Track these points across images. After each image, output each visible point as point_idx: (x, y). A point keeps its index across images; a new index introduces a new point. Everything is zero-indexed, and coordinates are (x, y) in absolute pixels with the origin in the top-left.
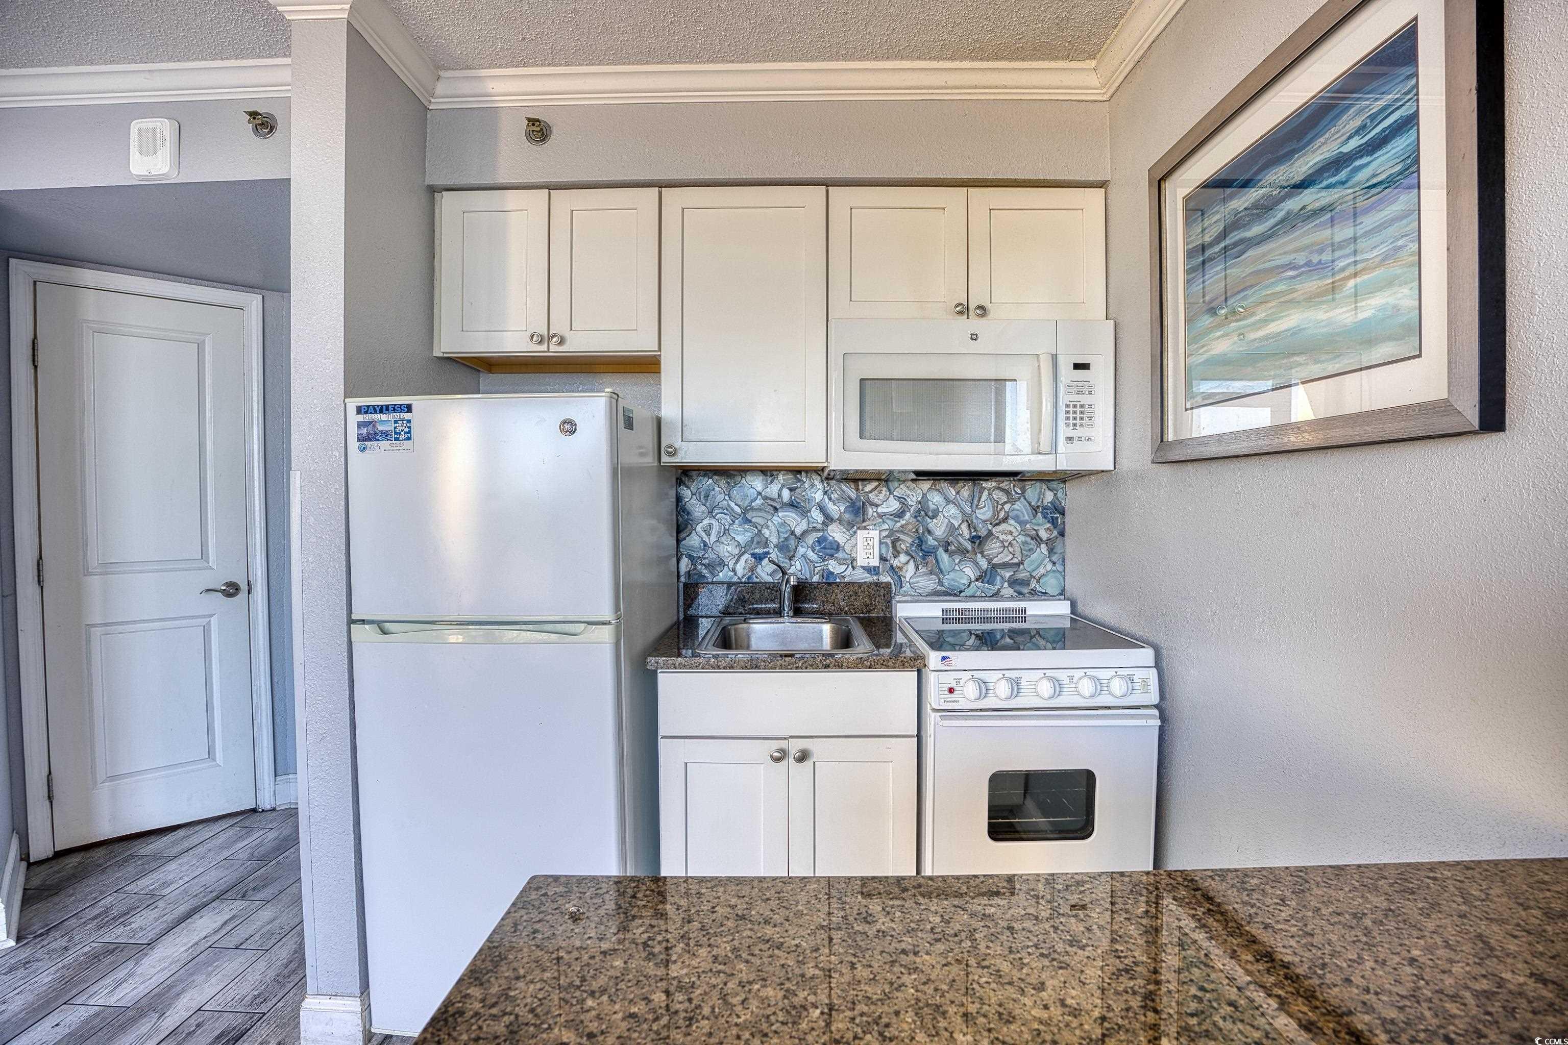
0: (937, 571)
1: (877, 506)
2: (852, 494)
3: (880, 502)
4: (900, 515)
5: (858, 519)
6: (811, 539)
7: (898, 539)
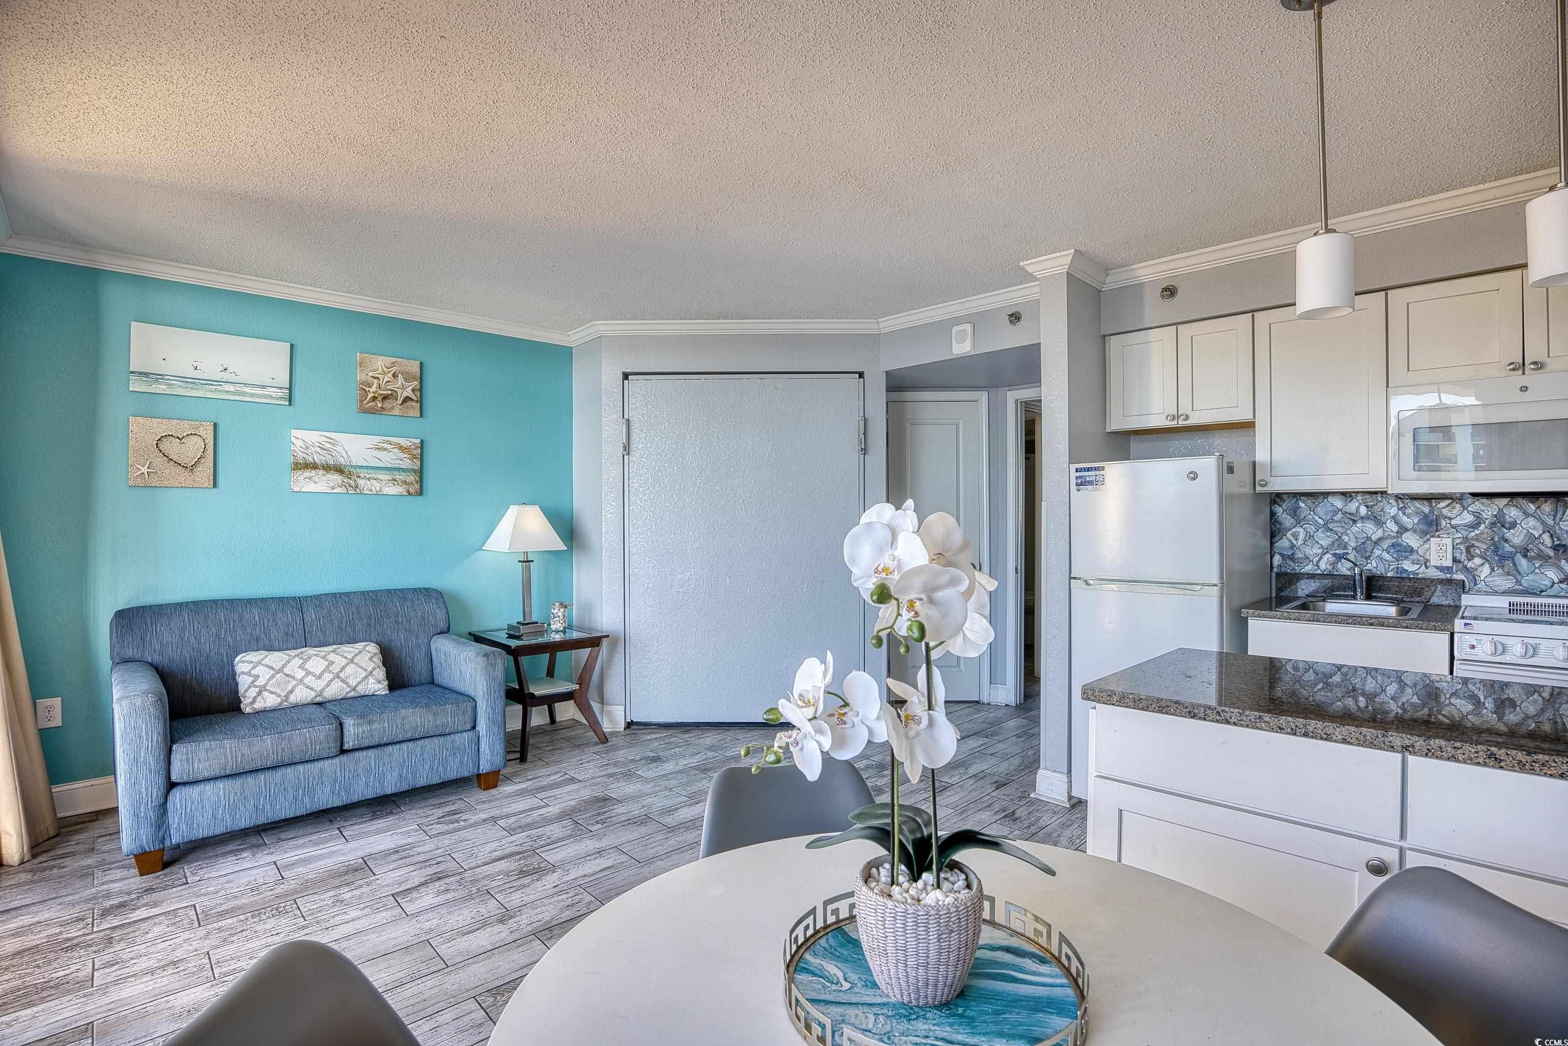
0: (1517, 573)
1: (1451, 519)
2: (1426, 510)
3: (1453, 516)
4: (1474, 526)
5: (1431, 529)
6: (1386, 544)
7: (1473, 546)
